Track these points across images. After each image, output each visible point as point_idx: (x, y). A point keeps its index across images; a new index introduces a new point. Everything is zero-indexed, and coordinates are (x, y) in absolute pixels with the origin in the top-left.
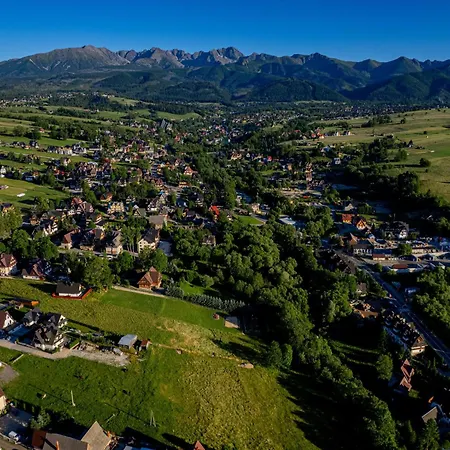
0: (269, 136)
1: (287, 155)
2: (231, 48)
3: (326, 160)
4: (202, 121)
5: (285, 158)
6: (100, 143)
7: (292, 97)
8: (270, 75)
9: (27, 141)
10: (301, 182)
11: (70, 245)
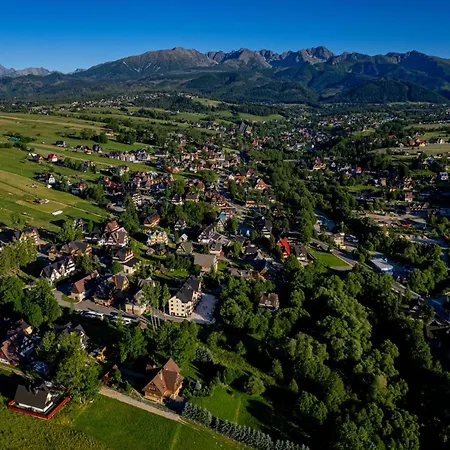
0: (358, 143)
1: (380, 166)
2: (321, 48)
3: (429, 173)
4: (286, 123)
5: (378, 169)
6: (167, 149)
7: (385, 98)
8: (361, 74)
9: (90, 144)
10: (399, 203)
11: (82, 296)
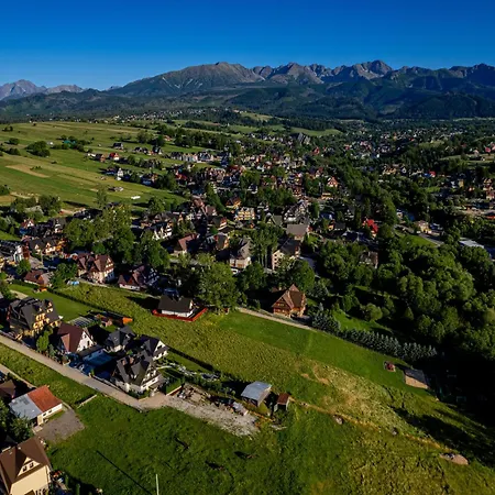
0: (428, 151)
1: (455, 170)
2: (378, 62)
4: (344, 137)
5: (454, 173)
6: (229, 152)
7: (451, 114)
8: (424, 89)
9: (150, 147)
10: (480, 200)
